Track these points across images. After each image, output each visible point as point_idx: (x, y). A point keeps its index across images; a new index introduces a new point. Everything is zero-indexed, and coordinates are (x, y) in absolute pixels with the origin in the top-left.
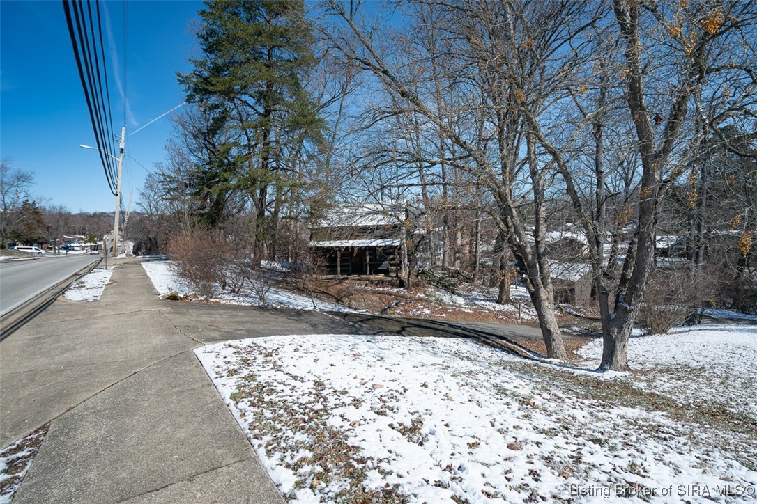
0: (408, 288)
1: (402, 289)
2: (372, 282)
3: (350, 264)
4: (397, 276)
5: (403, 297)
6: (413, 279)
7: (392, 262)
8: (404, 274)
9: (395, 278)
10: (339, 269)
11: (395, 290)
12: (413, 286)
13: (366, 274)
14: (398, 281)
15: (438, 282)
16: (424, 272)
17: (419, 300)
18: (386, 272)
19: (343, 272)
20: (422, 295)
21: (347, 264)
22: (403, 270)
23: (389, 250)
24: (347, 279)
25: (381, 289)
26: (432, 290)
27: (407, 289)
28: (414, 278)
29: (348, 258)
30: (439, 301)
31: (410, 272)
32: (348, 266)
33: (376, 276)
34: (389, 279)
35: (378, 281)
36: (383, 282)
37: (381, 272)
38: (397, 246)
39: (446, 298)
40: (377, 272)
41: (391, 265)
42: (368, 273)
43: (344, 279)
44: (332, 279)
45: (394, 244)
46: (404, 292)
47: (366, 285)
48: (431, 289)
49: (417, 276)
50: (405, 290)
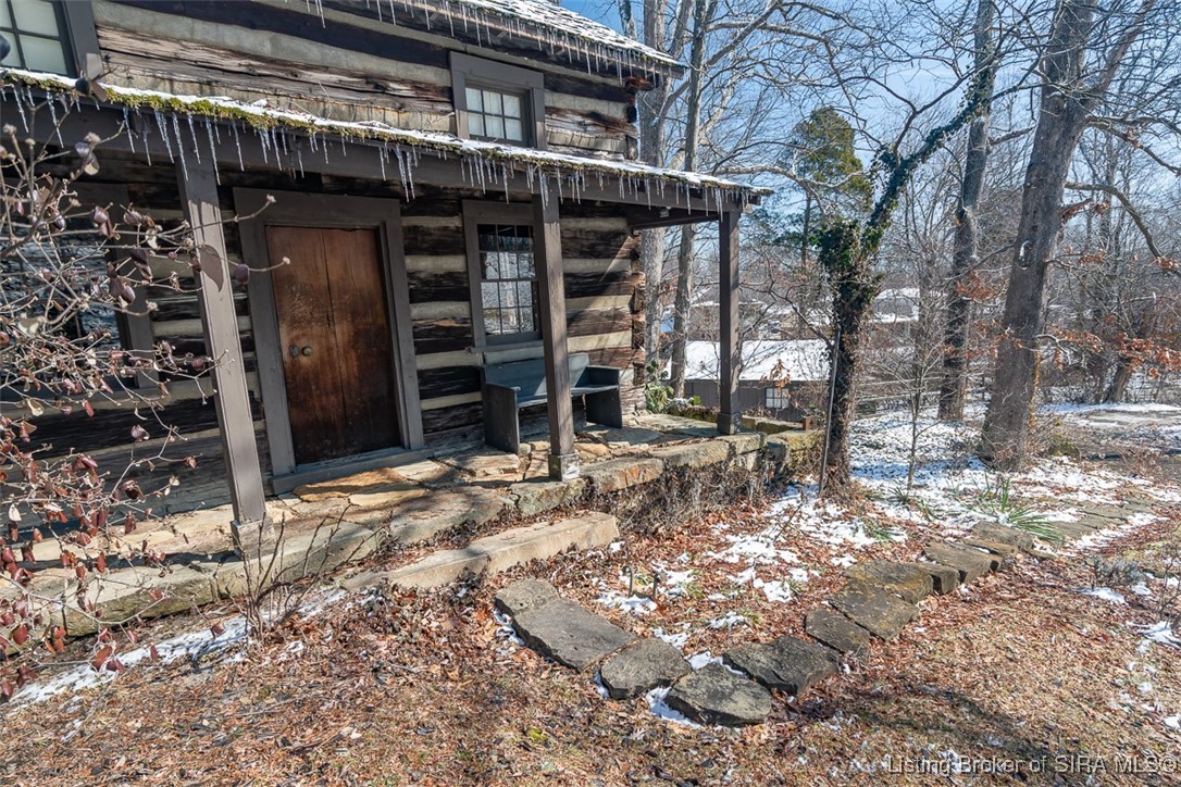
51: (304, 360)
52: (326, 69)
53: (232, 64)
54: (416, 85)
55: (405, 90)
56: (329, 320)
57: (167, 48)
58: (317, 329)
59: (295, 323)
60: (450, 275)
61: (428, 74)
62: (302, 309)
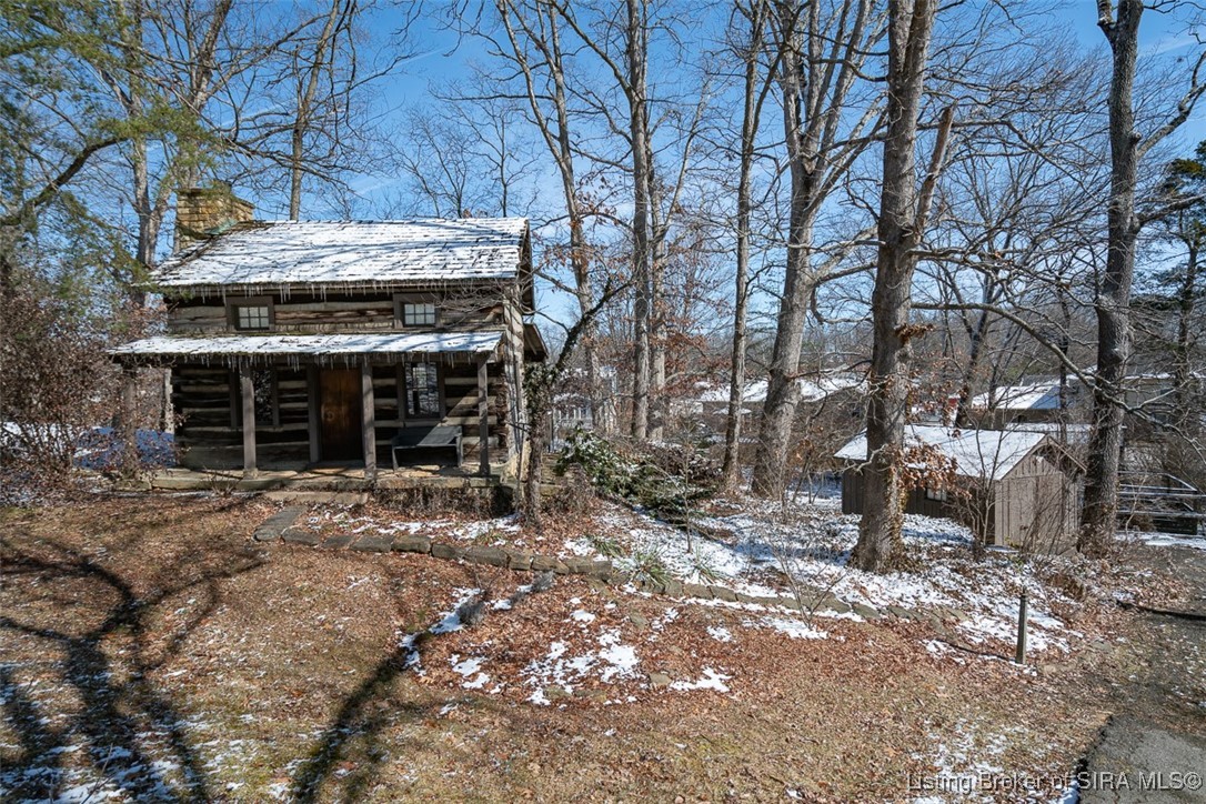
0: (528, 521)
1: (501, 523)
2: (384, 496)
3: (311, 427)
4: (484, 472)
5: (504, 562)
6: (544, 485)
7: (472, 421)
8: (511, 466)
9: (475, 481)
10: (250, 445)
11: (475, 528)
12: (546, 510)
13: (362, 466)
14: (488, 493)
15: (631, 490)
16: (579, 458)
17: (571, 572)
18: (447, 457)
19: (266, 459)
20: (582, 549)
21: (302, 426)
22: (512, 449)
23: (457, 371)
24: (283, 484)
25: (415, 527)
26: (616, 520)
27: (522, 522)
28: (548, 475)
29: (305, 405)
30: (653, 572)
31: (533, 457)
32: (304, 435)
33: (407, 474)
34: (455, 482)
35: (410, 492)
36: (427, 496)
37: (428, 456)
38: (486, 354)
39: (673, 551)
40: (412, 458)
41: (466, 431)
42: (371, 459)
43: (268, 486)
44: (208, 487)
45: (473, 348)
46: (511, 538)
47: (357, 510)
48: (611, 519)
49: (559, 471)
50: (516, 528)
51: (329, 420)
52: (343, 311)
53: (312, 316)
54: (378, 310)
55: (373, 313)
56: (339, 405)
57: (293, 315)
58: (335, 408)
59: (327, 405)
60: (389, 386)
61: (383, 305)
62: (330, 400)
